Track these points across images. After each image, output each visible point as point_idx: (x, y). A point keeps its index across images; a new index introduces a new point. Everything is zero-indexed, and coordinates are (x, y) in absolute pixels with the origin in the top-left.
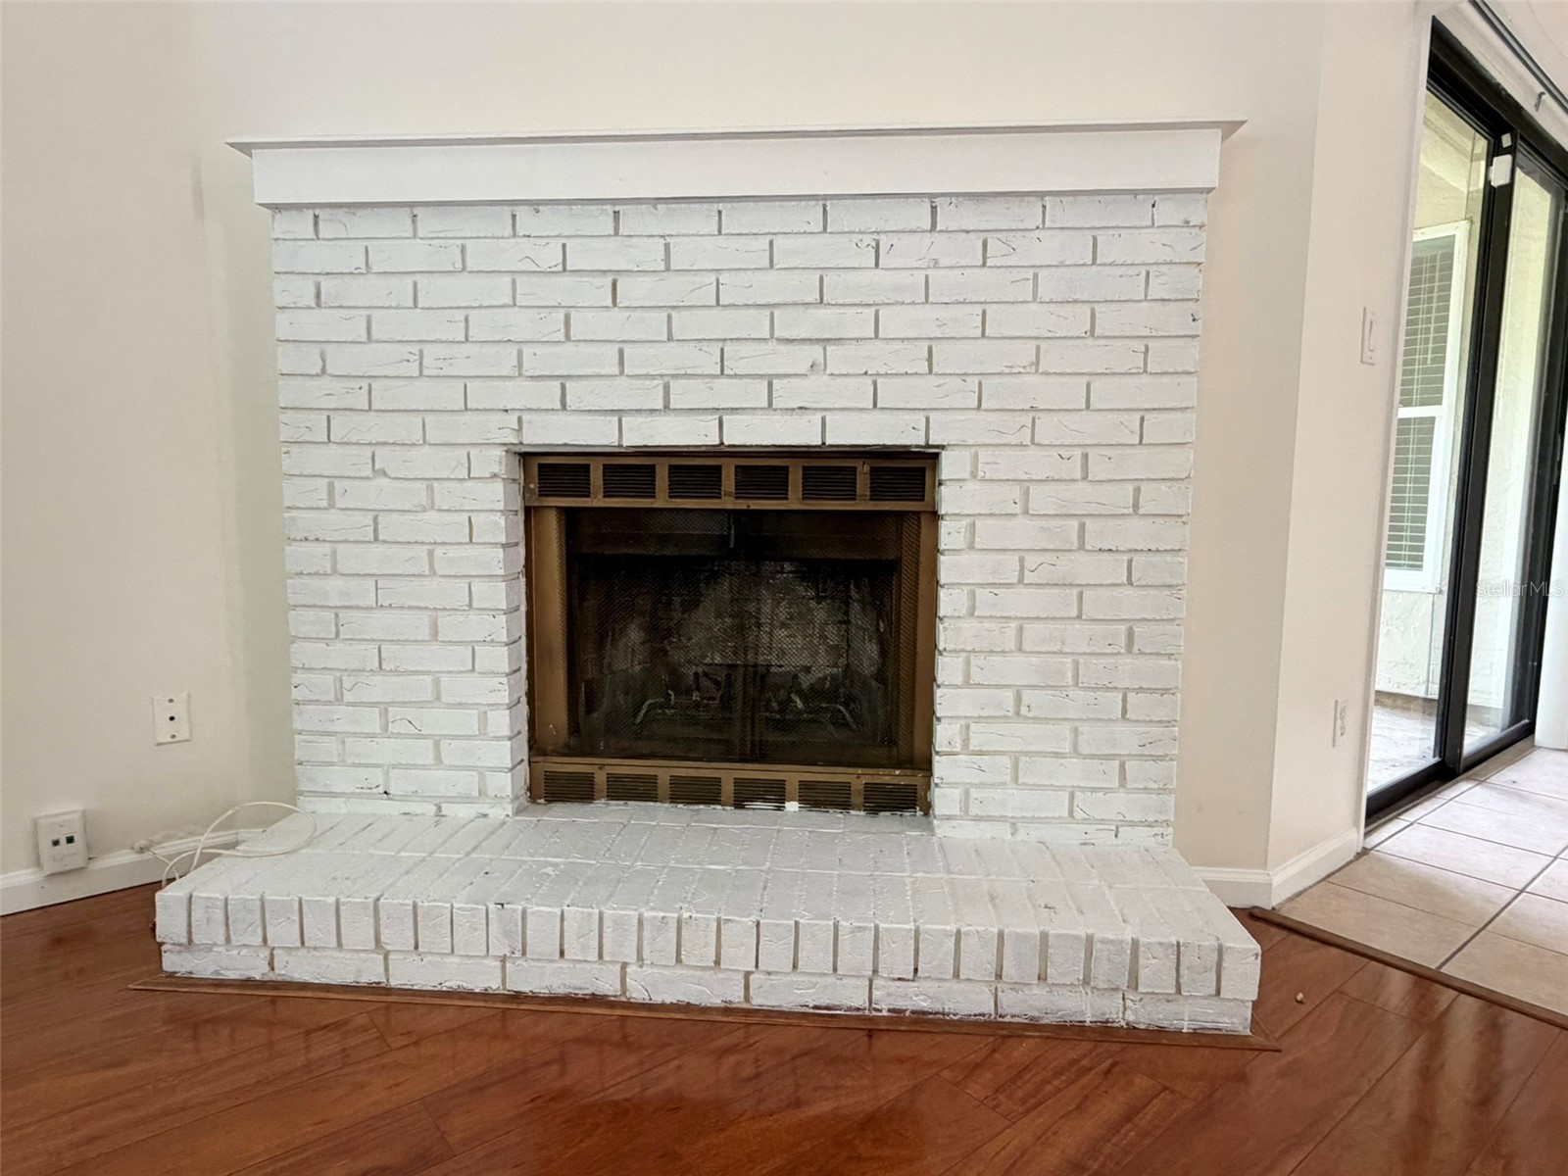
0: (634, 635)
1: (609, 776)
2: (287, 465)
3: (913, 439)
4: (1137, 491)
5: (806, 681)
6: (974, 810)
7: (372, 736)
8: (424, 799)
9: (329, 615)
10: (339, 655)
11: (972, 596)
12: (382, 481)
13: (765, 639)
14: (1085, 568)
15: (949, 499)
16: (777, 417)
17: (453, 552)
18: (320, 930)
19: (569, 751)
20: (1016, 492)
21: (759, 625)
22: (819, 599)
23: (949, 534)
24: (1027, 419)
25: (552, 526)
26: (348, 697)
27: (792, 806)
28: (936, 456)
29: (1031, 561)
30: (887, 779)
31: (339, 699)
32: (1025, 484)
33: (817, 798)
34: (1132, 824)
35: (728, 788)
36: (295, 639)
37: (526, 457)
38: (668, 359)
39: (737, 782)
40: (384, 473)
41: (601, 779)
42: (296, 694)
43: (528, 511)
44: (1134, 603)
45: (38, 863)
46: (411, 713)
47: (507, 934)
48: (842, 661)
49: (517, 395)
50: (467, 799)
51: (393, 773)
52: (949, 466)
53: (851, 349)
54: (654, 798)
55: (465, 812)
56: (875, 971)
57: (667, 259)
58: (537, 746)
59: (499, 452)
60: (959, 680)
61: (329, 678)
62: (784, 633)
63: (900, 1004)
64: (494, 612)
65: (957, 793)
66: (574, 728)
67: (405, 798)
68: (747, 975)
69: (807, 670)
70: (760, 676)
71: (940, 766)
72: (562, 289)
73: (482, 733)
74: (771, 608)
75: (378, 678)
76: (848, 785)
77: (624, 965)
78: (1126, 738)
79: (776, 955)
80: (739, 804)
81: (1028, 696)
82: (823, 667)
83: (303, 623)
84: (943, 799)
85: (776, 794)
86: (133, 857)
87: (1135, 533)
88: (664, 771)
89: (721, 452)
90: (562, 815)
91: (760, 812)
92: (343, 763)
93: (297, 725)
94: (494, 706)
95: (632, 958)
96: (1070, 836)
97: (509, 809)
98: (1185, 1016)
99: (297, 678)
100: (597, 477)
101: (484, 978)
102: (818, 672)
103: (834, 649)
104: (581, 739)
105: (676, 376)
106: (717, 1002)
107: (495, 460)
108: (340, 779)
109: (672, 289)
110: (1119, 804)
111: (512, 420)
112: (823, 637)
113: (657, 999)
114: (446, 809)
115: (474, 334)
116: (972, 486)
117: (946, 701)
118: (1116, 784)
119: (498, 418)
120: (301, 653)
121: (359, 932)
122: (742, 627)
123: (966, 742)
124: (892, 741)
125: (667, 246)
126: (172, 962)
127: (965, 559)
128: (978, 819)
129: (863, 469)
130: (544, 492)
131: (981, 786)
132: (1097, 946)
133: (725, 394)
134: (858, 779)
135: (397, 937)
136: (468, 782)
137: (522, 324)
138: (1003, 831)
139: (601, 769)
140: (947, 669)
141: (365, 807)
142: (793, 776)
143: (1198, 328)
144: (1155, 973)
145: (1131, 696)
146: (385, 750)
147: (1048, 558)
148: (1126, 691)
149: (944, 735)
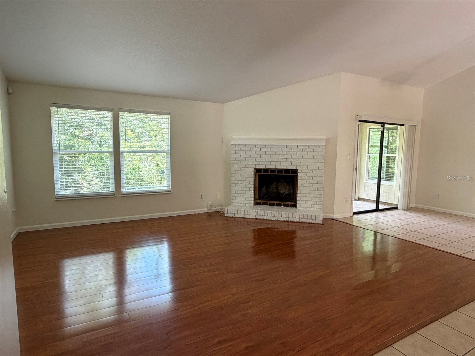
0: (265, 188)
1: (263, 202)
2: (232, 169)
3: (296, 168)
4: (318, 174)
5: (285, 194)
6: (301, 206)
7: (239, 197)
8: (244, 204)
9: (235, 184)
10: (236, 188)
11: (301, 184)
12: (241, 171)
13: (280, 188)
14: (312, 182)
15: (299, 174)
16: (281, 166)
17: (248, 178)
18: (239, 212)
19: (258, 200)
20: (306, 174)
21: (279, 187)
22: (286, 184)
23: (299, 178)
24: (307, 167)
25: (257, 176)
26: (236, 193)
27: (282, 206)
28: (298, 170)
29: (307, 181)
30: (293, 204)
31: (235, 193)
32: (307, 173)
33: (285, 205)
34: (318, 208)
35: (275, 204)
36: (231, 187)
37: (255, 169)
38: (270, 160)
39: (276, 203)
40: (241, 170)
41: (262, 203)
42: (231, 192)
43: (255, 174)
44: (318, 185)
45: (207, 208)
46: (242, 195)
47: (256, 213)
48: (289, 192)
49: (255, 163)
50: (248, 204)
51: (241, 201)
52: (299, 171)
53: (289, 159)
54: (267, 205)
55: (248, 205)
56: (289, 217)
57: (271, 150)
58: (255, 199)
59: (253, 168)
60: (300, 193)
61: (235, 191)
62: (282, 188)
63: (291, 220)
64: (252, 184)
65: (299, 204)
66: (259, 197)
67: (241, 203)
68: (277, 217)
69: (285, 192)
70: (279, 193)
71: (298, 201)
72: (260, 153)
73: (250, 197)
74: (281, 185)
75: (239, 191)
76: (288, 204)
77: (266, 216)
78: (317, 199)
79: (280, 215)
80: (276, 206)
81: (307, 195)
82: (287, 192)
83: (232, 185)
84: (298, 205)
85: (280, 205)
86: (214, 209)
87: (318, 178)
88: (269, 202)
89: (276, 169)
90: (258, 207)
91: (279, 207)
92: (235, 200)
93: (231, 195)
94: (251, 194)
95: (267, 215)
96: (311, 209)
97: (253, 205)
98: (316, 222)
99: (231, 191)
100: (262, 171)
101: (254, 217)
102: (286, 193)
103: (288, 190)
104: (260, 198)
105: (271, 161)
106: (274, 220)
107: (253, 169)
108: (235, 201)
109: (271, 153)
110: (316, 206)
111: (255, 165)
112: (287, 189)
113: (269, 219)
114: (246, 205)
115: (251, 157)
116: (301, 173)
117: (298, 195)
118: (316, 204)
119: (253, 165)
120: (232, 188)
121: (243, 213)
122: (277, 187)
123: (300, 199)
124: (293, 200)
125: (271, 149)
126: (225, 215)
127: (300, 180)
128: (301, 207)
129: (291, 171)
130: (257, 172)
131: (302, 204)
132: (309, 216)
133: (276, 163)
134: (289, 203)
135: (246, 213)
136: (249, 202)
137: (256, 156)
138: (304, 209)
139: (262, 202)
140: (299, 192)
141: (237, 204)
142: (282, 203)
143: (324, 158)
144: (314, 218)
145: (318, 195)
146: (240, 198)
147: (309, 181)
148: (317, 194)
149: (298, 198)
